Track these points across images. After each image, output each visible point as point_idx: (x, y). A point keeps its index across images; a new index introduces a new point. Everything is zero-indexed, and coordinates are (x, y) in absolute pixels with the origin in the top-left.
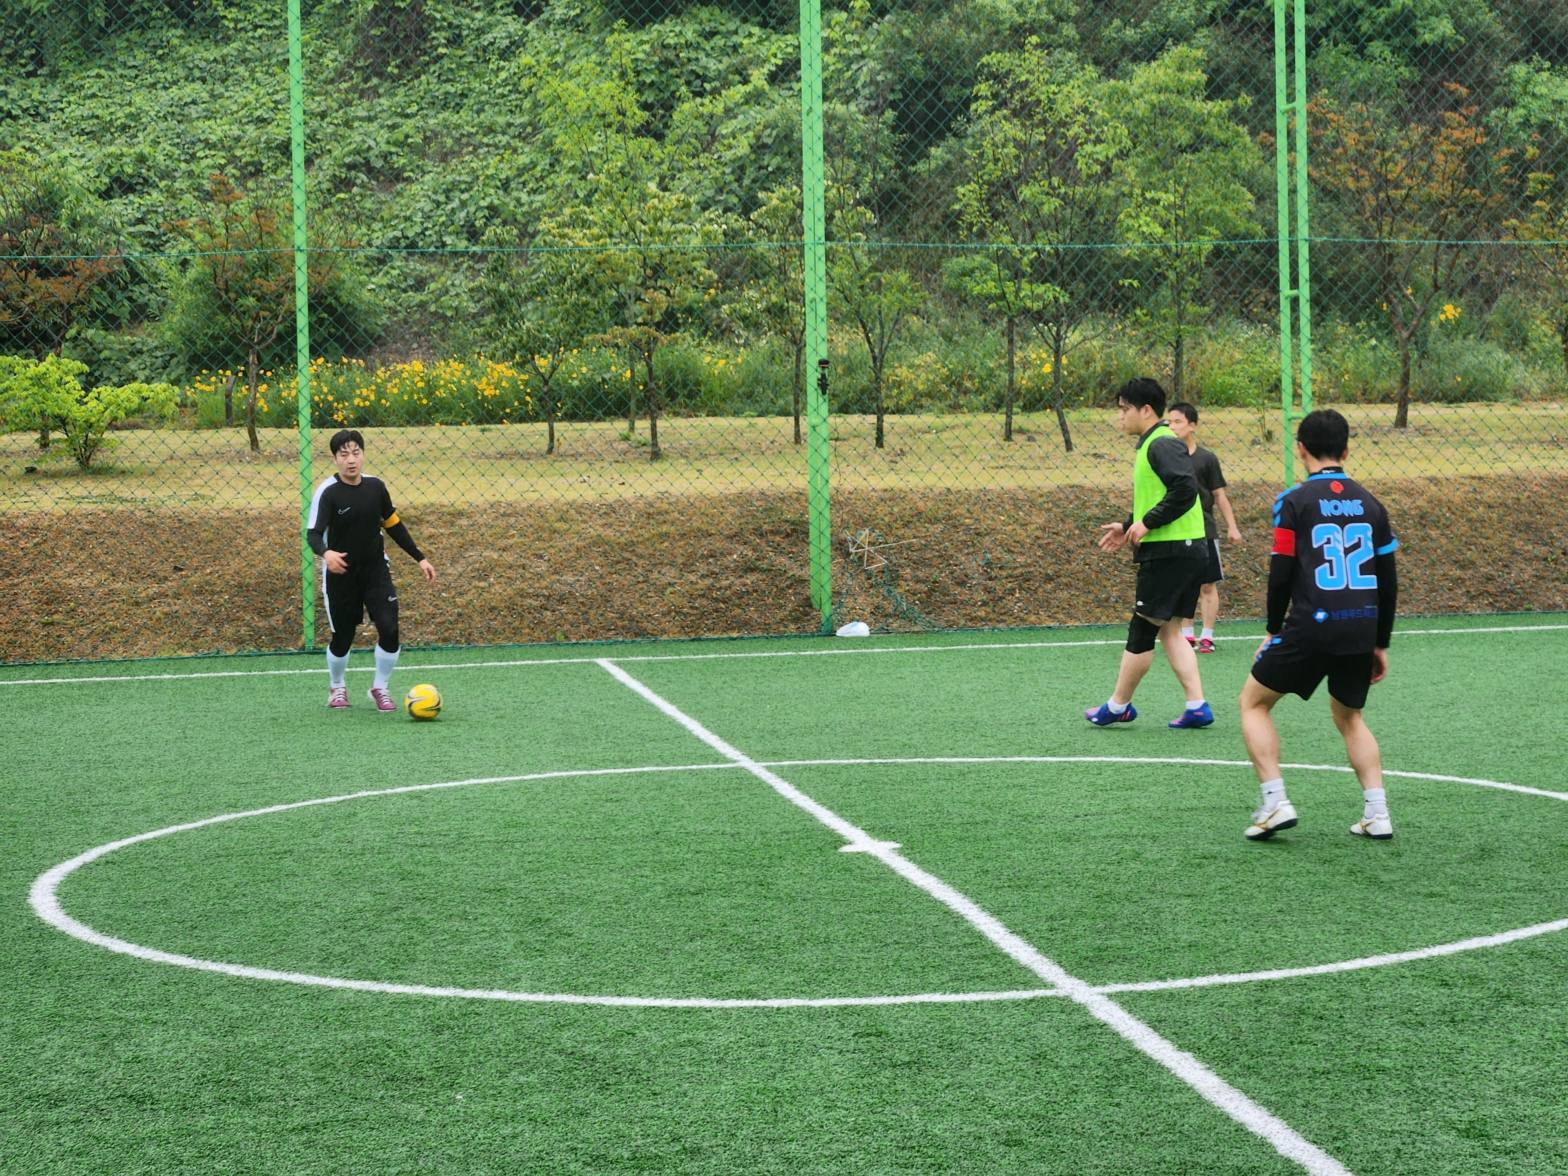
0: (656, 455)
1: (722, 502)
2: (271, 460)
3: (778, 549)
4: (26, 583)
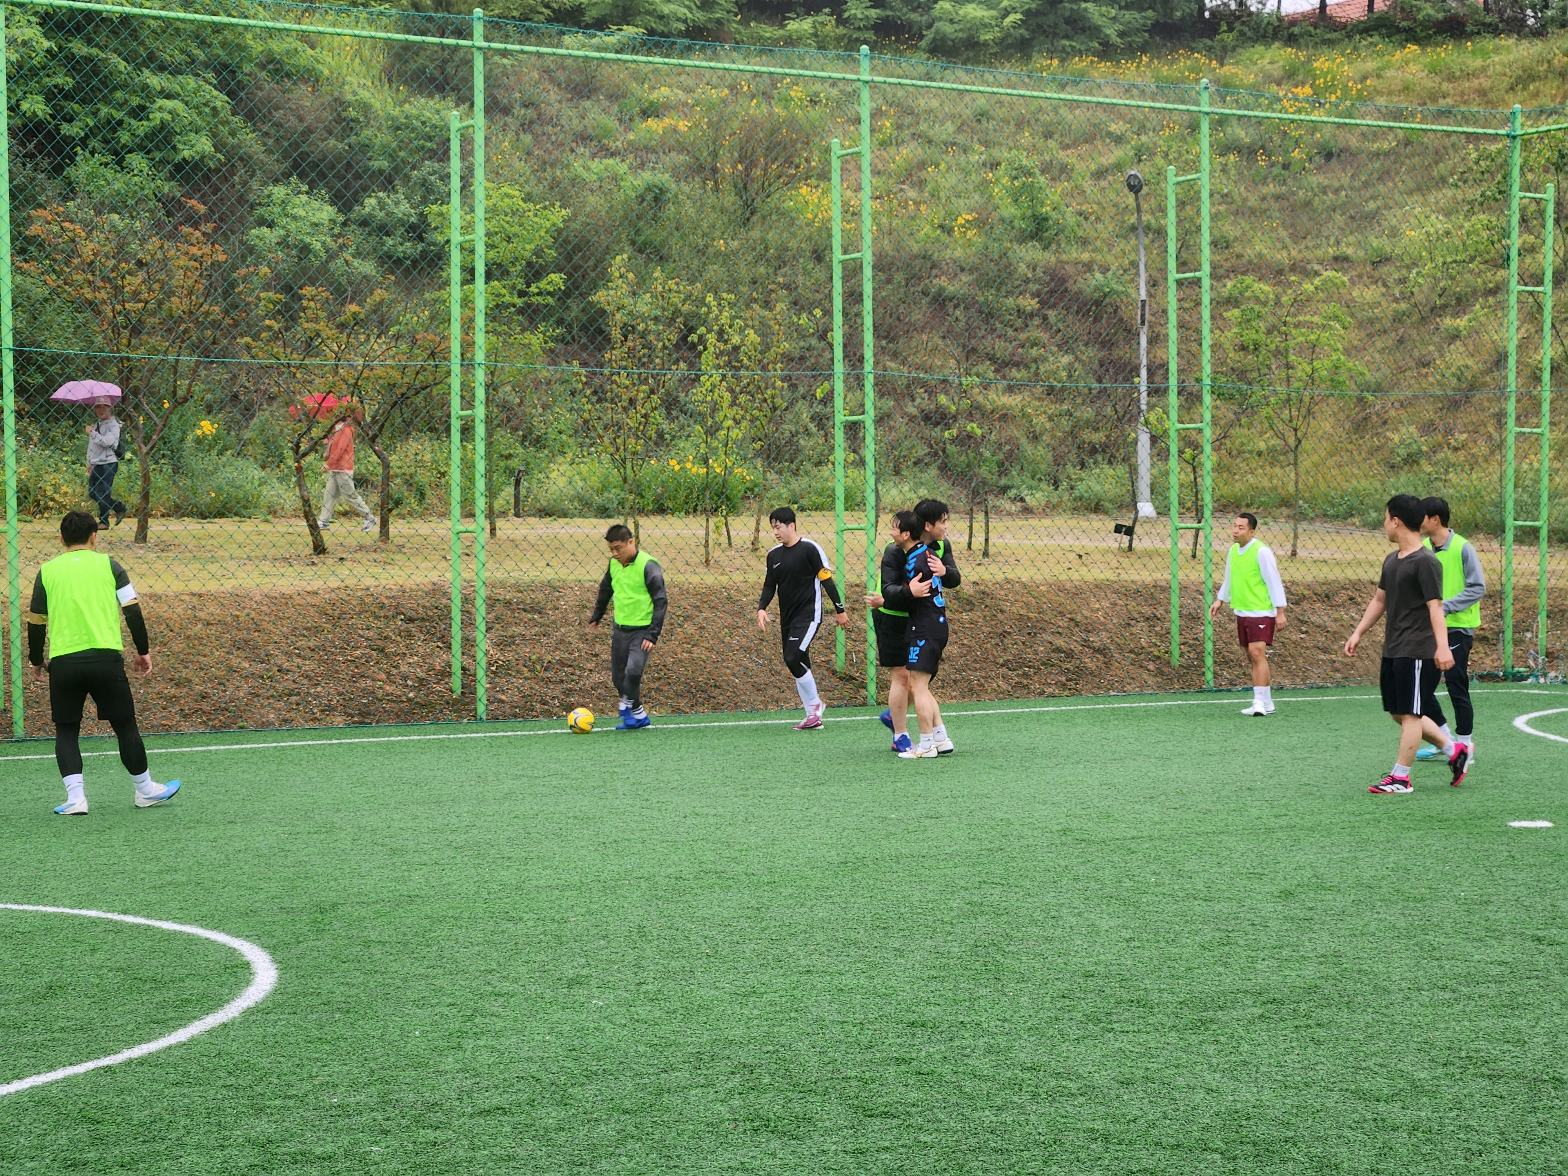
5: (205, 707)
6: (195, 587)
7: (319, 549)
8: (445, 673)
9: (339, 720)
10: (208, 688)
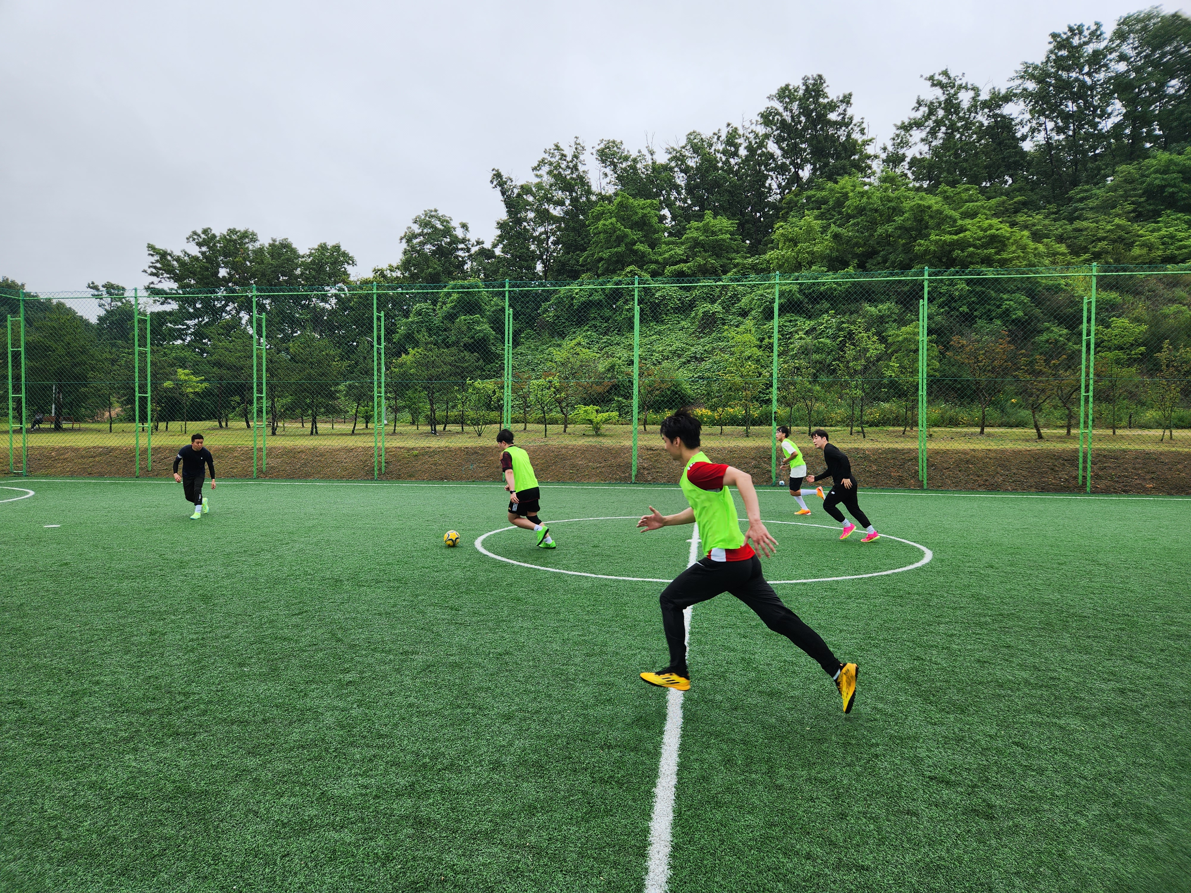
0: (748, 436)
1: (752, 449)
2: (648, 433)
3: (764, 462)
4: (568, 462)
5: (987, 483)
6: (989, 448)
7: (1040, 437)
8: (1076, 478)
9: (1033, 489)
10: (988, 478)
